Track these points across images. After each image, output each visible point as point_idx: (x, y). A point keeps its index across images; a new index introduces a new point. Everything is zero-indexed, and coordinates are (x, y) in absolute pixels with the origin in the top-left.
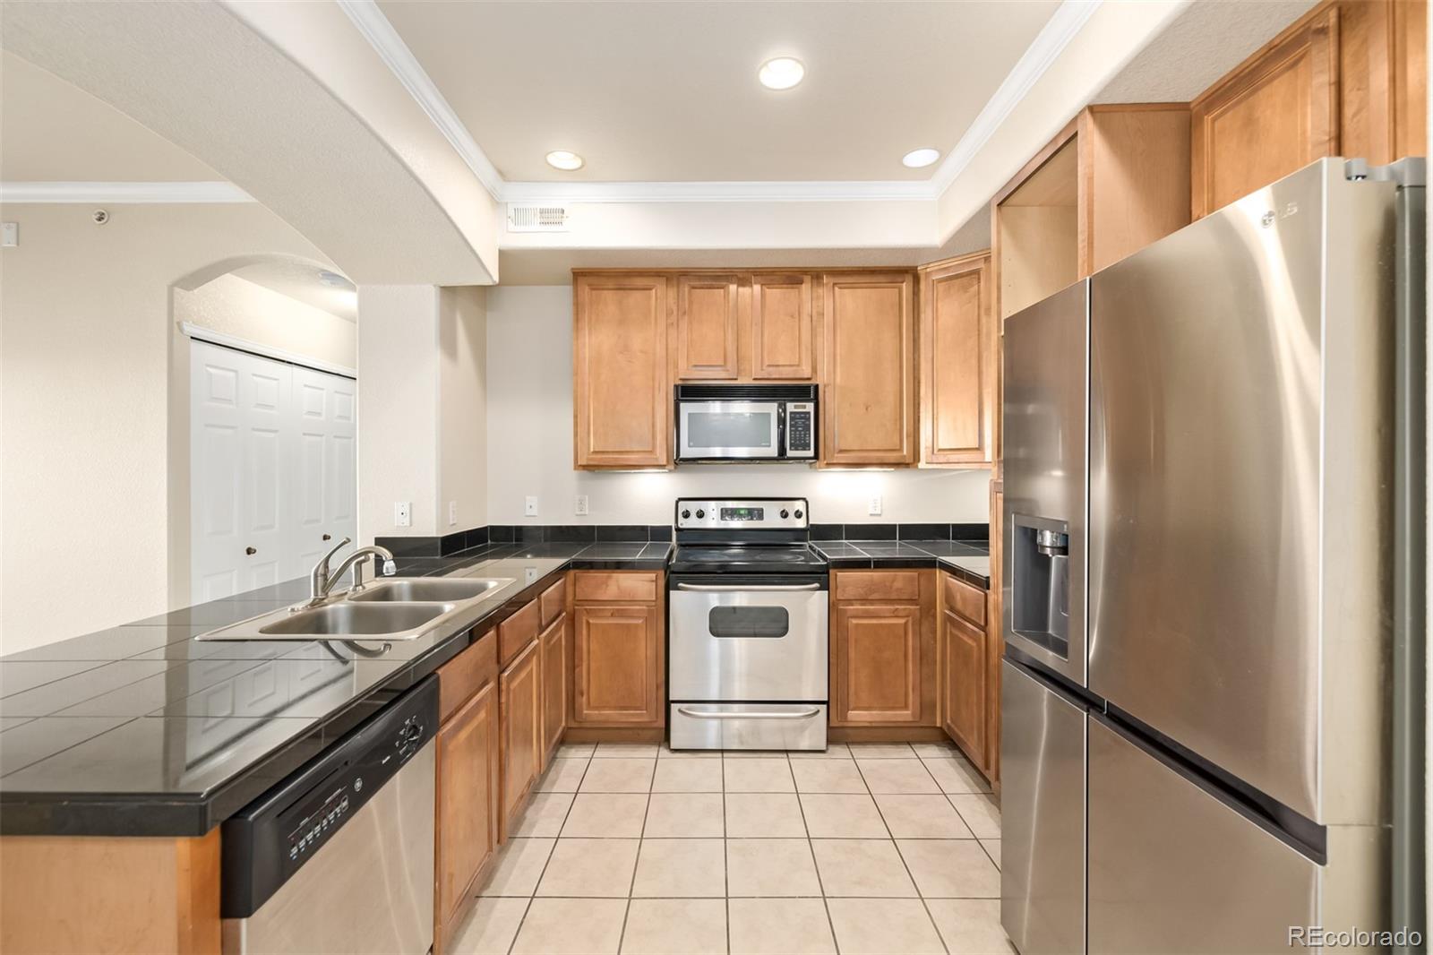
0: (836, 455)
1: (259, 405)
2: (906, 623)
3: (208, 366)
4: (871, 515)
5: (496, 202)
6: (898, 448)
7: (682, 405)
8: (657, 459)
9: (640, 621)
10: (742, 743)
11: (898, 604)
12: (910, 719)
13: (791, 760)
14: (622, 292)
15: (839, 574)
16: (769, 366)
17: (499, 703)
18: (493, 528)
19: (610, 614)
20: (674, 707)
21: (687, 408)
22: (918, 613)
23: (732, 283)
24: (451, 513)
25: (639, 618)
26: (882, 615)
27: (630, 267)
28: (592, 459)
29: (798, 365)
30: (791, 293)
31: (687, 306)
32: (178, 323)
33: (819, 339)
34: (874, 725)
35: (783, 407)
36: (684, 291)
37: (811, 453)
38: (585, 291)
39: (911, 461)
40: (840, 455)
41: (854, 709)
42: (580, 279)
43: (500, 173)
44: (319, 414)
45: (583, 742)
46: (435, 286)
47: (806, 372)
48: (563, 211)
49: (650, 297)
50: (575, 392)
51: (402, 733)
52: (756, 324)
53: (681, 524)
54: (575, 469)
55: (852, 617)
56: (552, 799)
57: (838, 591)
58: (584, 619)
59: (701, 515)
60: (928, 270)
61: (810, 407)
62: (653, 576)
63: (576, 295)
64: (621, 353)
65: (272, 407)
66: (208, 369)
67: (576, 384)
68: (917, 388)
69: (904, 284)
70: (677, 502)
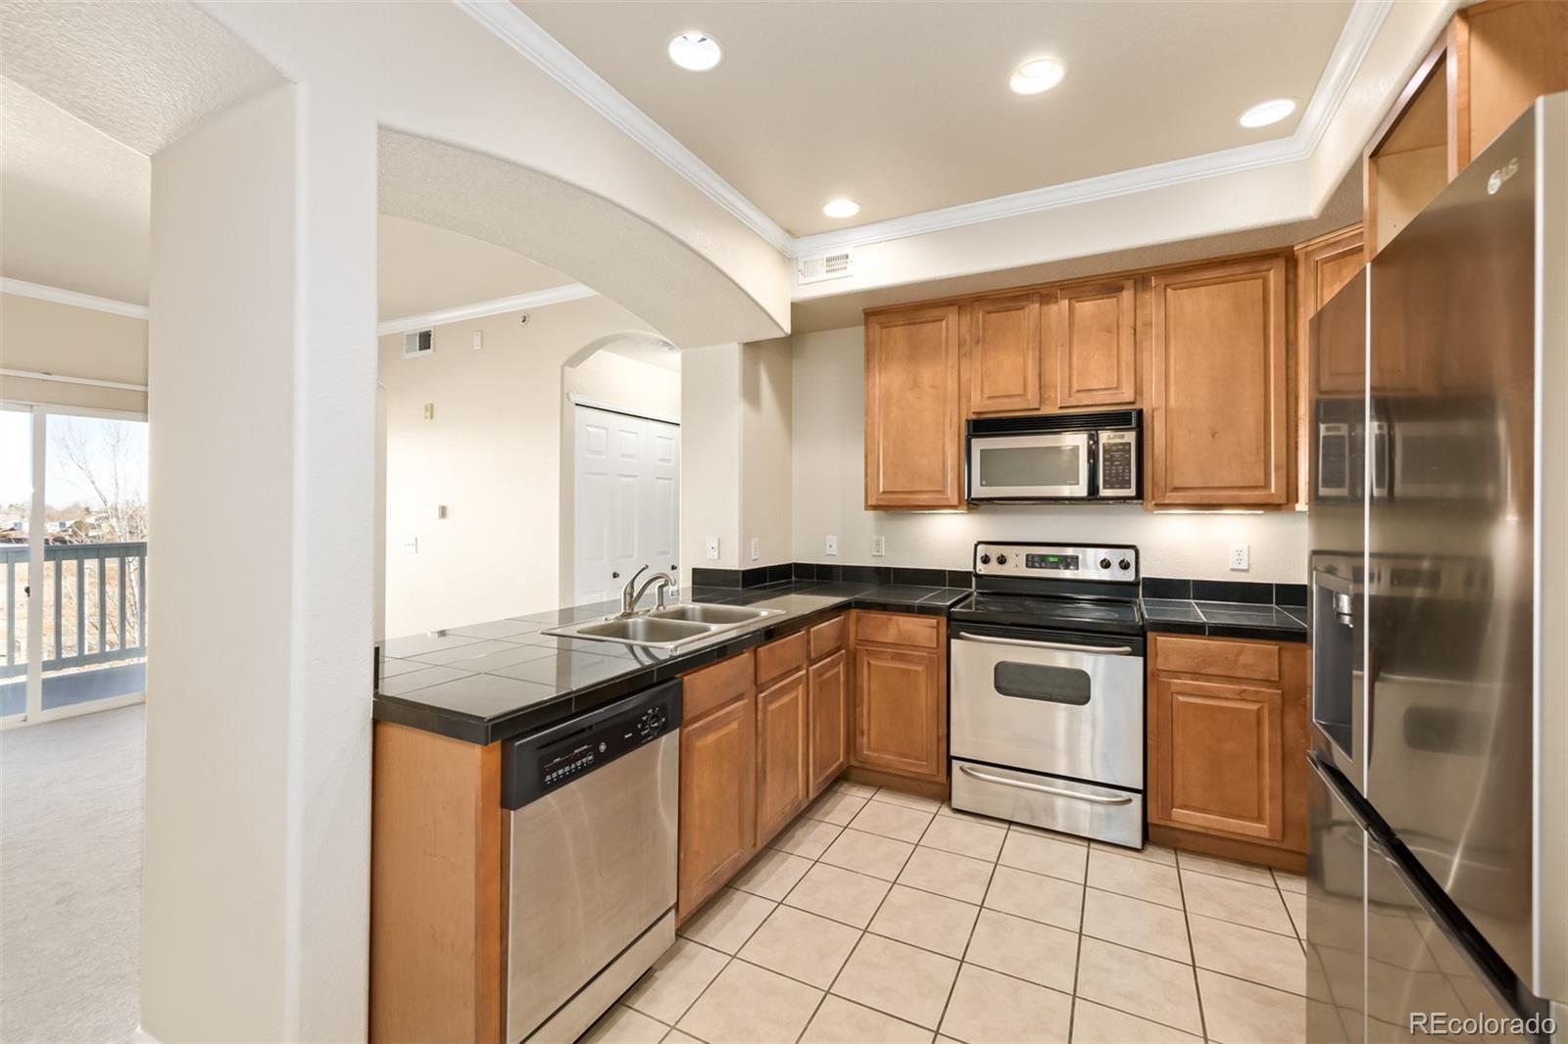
0: (1168, 494)
1: (624, 455)
2: (1259, 712)
3: (587, 425)
4: (1233, 570)
5: (787, 259)
6: (1262, 484)
7: (974, 441)
8: (947, 499)
9: (919, 668)
10: (1033, 818)
11: (1246, 684)
12: (1267, 835)
13: (1091, 850)
14: (912, 326)
15: (1158, 638)
16: (1078, 391)
17: (756, 720)
18: (798, 566)
19: (889, 657)
20: (956, 764)
21: (979, 445)
22: (1278, 700)
23: (1032, 302)
24: (753, 550)
25: (919, 664)
26: (1222, 696)
27: (919, 300)
28: (882, 500)
29: (1116, 388)
30: (1107, 304)
31: (981, 334)
32: (568, 394)
33: (1146, 355)
34: (1211, 832)
35: (1094, 439)
36: (978, 318)
37: (1132, 492)
38: (876, 331)
39: (1283, 500)
40: (1174, 494)
41: (1183, 807)
42: (872, 319)
43: (788, 231)
44: (669, 461)
45: (865, 783)
46: (739, 343)
47: (1127, 394)
48: (847, 257)
49: (941, 328)
50: (866, 432)
51: (644, 718)
52: (1062, 346)
53: (980, 570)
54: (866, 509)
55: (1179, 693)
56: (822, 827)
57: (1159, 659)
58: (865, 659)
59: (1002, 560)
60: (1310, 248)
61: (1130, 437)
62: (933, 621)
63: (867, 336)
64: (911, 390)
65: (632, 456)
66: (588, 428)
67: (867, 424)
68: (1292, 405)
69: (1272, 272)
70: (976, 546)
